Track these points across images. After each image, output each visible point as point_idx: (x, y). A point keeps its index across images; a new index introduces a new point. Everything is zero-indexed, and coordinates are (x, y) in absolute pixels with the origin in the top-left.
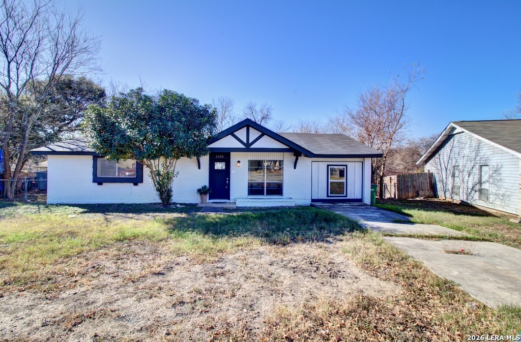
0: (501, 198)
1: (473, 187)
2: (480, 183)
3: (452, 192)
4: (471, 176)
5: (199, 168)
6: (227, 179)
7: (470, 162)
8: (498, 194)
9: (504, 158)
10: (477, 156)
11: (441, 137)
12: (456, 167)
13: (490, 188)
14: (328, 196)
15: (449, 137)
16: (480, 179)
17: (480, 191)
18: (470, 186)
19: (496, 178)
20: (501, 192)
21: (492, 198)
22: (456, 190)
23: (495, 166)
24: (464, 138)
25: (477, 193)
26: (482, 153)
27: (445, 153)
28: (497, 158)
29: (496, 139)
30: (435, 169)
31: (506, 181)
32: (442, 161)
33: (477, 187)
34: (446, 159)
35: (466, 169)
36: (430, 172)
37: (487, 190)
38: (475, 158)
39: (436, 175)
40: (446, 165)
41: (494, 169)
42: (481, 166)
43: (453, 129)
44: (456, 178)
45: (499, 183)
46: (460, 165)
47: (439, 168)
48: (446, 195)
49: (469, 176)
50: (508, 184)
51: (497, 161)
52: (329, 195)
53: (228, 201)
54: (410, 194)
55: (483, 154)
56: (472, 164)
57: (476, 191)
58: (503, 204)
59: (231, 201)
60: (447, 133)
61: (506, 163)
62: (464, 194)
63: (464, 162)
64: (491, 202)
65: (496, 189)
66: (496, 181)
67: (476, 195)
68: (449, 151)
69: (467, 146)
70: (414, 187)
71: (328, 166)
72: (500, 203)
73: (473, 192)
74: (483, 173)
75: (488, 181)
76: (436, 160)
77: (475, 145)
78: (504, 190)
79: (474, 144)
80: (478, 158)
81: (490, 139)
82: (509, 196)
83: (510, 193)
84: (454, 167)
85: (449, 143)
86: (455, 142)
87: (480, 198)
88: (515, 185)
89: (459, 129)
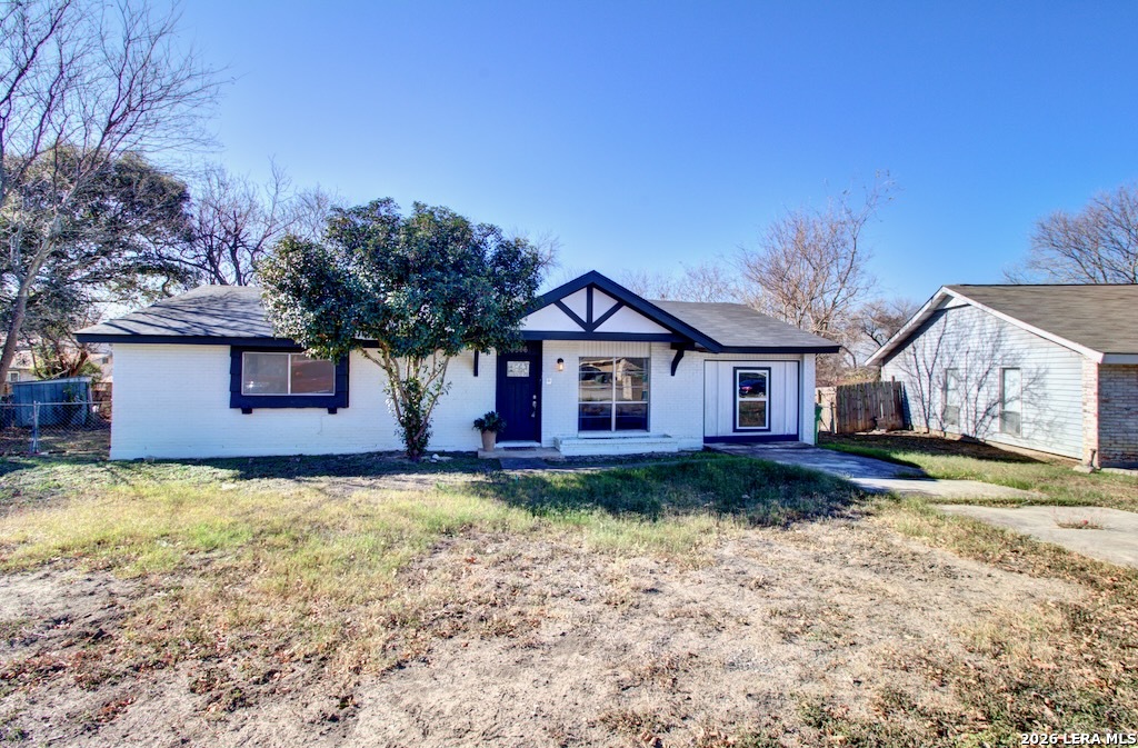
0: (1046, 428)
1: (988, 409)
2: (1002, 401)
3: (944, 419)
4: (985, 388)
5: (476, 374)
6: (535, 397)
7: (980, 362)
8: (1040, 421)
9: (1050, 355)
10: (995, 349)
11: (920, 314)
12: (950, 372)
13: (1024, 410)
14: (735, 430)
15: (936, 314)
16: (1003, 394)
17: (1003, 416)
18: (982, 407)
19: (1035, 391)
20: (1046, 418)
21: (1026, 429)
22: (950, 415)
23: (1034, 371)
24: (968, 317)
25: (997, 421)
26: (1007, 345)
27: (928, 345)
28: (1037, 356)
29: (1037, 320)
30: (905, 374)
31: (1055, 397)
32: (920, 361)
33: (997, 409)
34: (929, 356)
35: (973, 376)
36: (896, 380)
37: (1018, 414)
38: (993, 355)
39: (908, 387)
40: (930, 367)
41: (1031, 376)
42: (1004, 369)
43: (947, 298)
44: (949, 393)
45: (1042, 402)
46: (960, 366)
47: (915, 372)
48: (930, 424)
49: (979, 389)
50: (1060, 403)
51: (1038, 361)
52: (738, 427)
53: (536, 444)
54: (861, 424)
55: (1009, 347)
56: (986, 367)
57: (993, 417)
58: (1051, 439)
59: (544, 444)
60: (934, 306)
61: (1056, 365)
62: (970, 422)
63: (969, 362)
64: (1025, 435)
65: (1037, 412)
66: (1035, 397)
67: (996, 425)
68: (937, 341)
69: (974, 332)
70: (867, 410)
71: (735, 369)
72: (1044, 438)
73: (988, 418)
74: (1007, 384)
75: (1018, 398)
76: (908, 356)
77: (991, 331)
78: (1053, 413)
79: (990, 328)
80: (998, 356)
81: (1027, 321)
82: (1061, 425)
83: (1063, 420)
84: (946, 370)
85: (936, 324)
86: (949, 325)
87: (1002, 430)
88: (1073, 404)
89: (958, 299)
